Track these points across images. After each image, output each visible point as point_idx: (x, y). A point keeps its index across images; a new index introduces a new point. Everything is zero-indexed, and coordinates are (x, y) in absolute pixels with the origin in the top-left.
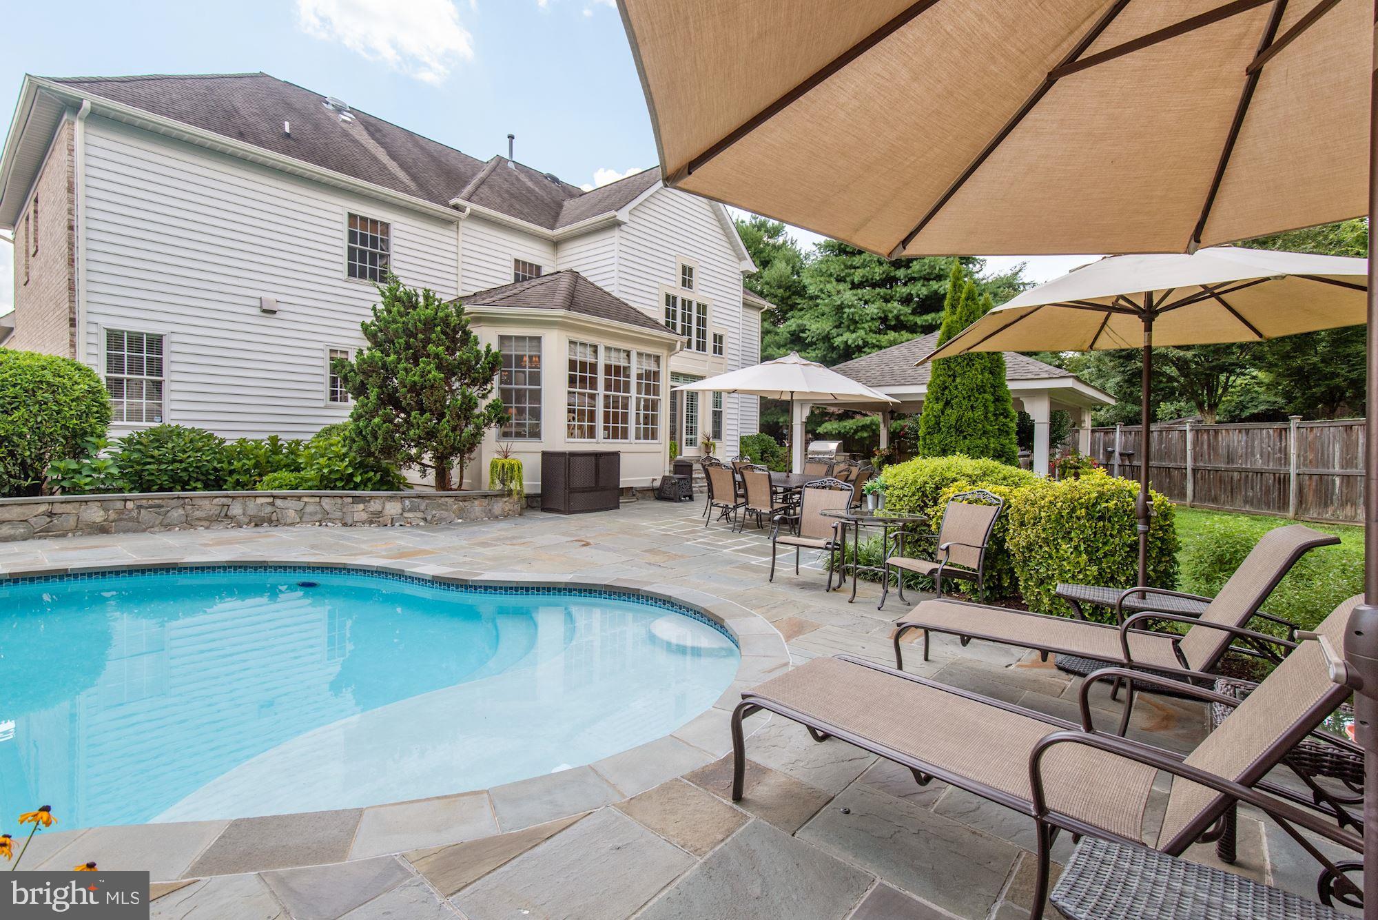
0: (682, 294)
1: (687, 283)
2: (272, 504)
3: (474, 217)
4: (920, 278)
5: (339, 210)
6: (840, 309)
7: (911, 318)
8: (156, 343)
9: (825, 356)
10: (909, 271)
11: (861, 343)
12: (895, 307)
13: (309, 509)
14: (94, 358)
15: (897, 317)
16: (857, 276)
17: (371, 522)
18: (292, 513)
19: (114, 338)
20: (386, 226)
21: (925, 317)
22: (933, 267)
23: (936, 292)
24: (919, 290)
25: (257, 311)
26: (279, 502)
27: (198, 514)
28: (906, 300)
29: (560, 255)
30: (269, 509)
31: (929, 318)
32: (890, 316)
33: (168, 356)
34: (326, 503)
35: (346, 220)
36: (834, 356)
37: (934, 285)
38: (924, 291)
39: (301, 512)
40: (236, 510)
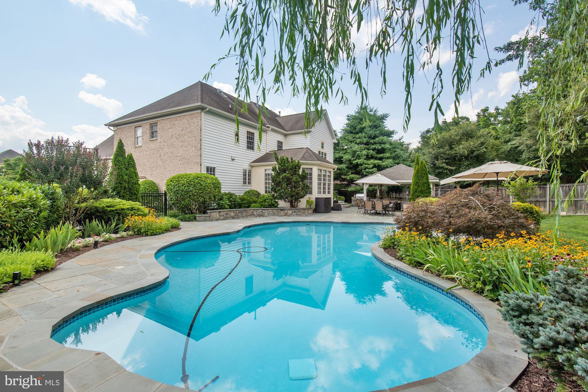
0: (322, 150)
1: (322, 147)
2: (262, 211)
3: (273, 130)
4: (378, 143)
5: (245, 130)
6: (355, 152)
7: (376, 155)
8: (214, 168)
9: (348, 166)
10: (374, 140)
11: (362, 163)
12: (371, 152)
13: (270, 212)
14: (204, 171)
15: (371, 155)
16: (358, 141)
17: (285, 216)
18: (266, 214)
19: (208, 168)
20: (253, 133)
21: (379, 155)
22: (383, 140)
23: (383, 148)
24: (378, 147)
25: (230, 160)
26: (263, 211)
27: (248, 214)
28: (374, 150)
29: (287, 138)
30: (261, 213)
31: (381, 155)
32: (370, 154)
33: (216, 171)
34: (274, 211)
35: (246, 133)
36: (352, 166)
37: (383, 146)
38: (380, 147)
39: (268, 213)
40: (255, 213)
